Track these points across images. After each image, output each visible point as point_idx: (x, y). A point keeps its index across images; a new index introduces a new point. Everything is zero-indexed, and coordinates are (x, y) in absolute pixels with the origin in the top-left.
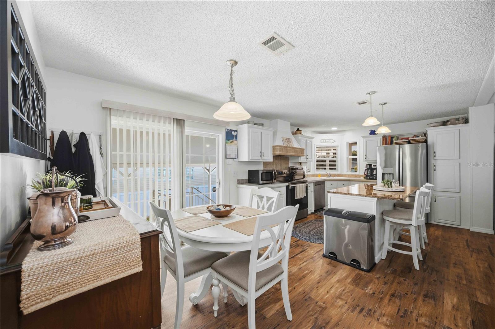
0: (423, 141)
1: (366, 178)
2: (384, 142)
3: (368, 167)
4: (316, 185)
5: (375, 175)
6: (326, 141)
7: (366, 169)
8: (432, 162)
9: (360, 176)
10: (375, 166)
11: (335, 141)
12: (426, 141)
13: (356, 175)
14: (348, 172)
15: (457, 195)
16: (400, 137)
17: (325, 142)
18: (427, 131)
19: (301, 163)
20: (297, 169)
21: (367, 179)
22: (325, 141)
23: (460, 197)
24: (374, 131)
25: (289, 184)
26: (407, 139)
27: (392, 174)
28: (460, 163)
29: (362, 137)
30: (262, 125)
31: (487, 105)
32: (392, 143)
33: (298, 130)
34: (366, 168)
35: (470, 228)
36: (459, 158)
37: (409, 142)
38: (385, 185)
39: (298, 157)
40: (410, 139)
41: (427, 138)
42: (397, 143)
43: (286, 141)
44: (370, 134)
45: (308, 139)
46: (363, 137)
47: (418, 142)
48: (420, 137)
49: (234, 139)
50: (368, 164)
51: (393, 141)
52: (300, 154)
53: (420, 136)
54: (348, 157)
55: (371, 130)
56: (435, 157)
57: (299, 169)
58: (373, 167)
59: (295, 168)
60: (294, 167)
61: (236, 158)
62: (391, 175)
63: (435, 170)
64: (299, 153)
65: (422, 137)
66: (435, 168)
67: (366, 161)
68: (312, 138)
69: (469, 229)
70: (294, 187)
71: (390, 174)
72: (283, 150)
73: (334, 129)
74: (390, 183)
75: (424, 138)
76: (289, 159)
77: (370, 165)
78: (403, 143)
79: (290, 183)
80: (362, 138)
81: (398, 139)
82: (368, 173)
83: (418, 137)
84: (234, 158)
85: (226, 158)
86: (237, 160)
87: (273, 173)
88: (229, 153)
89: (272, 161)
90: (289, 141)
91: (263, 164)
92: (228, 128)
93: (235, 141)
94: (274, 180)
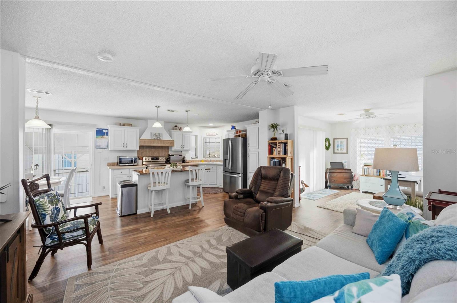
8: (248, 150)
9: (219, 161)
11: (217, 134)
17: (210, 134)
18: (247, 128)
19: (180, 151)
30: (130, 125)
33: (176, 126)
36: (258, 149)
37: (239, 136)
40: (240, 133)
43: (155, 135)
45: (183, 133)
47: (243, 135)
48: (244, 132)
49: (105, 135)
56: (249, 147)
61: (107, 148)
66: (249, 155)
68: (191, 132)
72: (146, 142)
76: (169, 148)
84: (104, 148)
85: (96, 148)
86: (108, 149)
87: (134, 158)
88: (99, 145)
89: (139, 150)
90: (159, 135)
91: (138, 153)
92: (99, 128)
93: (105, 137)
94: (135, 163)
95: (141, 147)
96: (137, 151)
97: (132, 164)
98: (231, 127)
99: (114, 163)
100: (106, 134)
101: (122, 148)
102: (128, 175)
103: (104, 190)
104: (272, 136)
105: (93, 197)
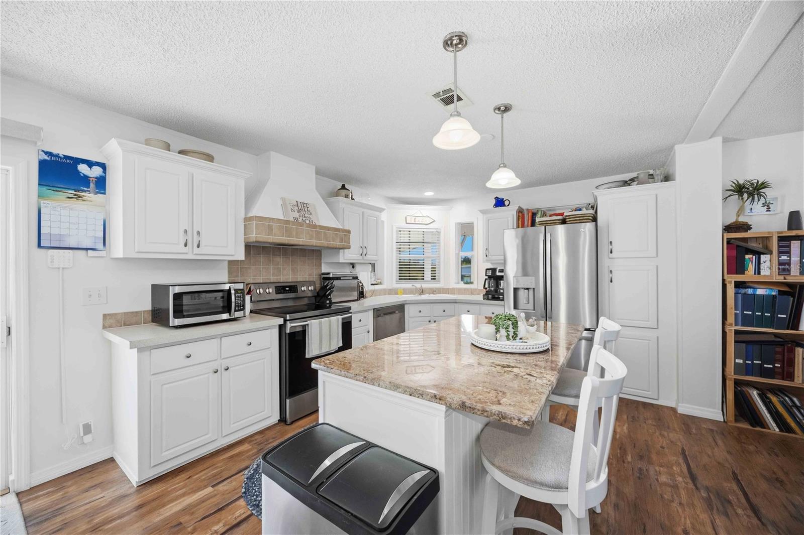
0: (590, 218)
1: (486, 297)
2: (520, 223)
3: (490, 273)
4: (379, 316)
5: (502, 291)
6: (417, 219)
7: (487, 277)
8: (605, 262)
9: (478, 293)
10: (501, 271)
11: (434, 221)
12: (594, 219)
13: (471, 289)
14: (458, 283)
15: (652, 334)
16: (549, 213)
18: (596, 199)
19: (353, 265)
20: (338, 278)
21: (488, 299)
22: (415, 219)
23: (658, 337)
24: (503, 199)
25: (285, 321)
26: (562, 214)
27: (532, 289)
28: (657, 266)
29: (481, 211)
31: (711, 139)
32: (533, 224)
33: (343, 187)
34: (486, 275)
35: (677, 404)
36: (656, 256)
37: (564, 222)
38: (498, 331)
39: (337, 249)
40: (565, 214)
41: (596, 212)
42: (541, 223)
43: (296, 208)
44: (494, 205)
45: (365, 210)
46: (483, 212)
47: (582, 219)
48: (584, 211)
49: (89, 187)
50: (489, 267)
51: (535, 220)
52: (337, 243)
53: (584, 209)
54: (458, 254)
55: (497, 198)
56: (611, 252)
57: (342, 278)
58: (498, 274)
59: (331, 276)
60: (328, 274)
61: (100, 246)
62: (531, 292)
63: (611, 281)
64: (334, 240)
65: (587, 209)
66: (611, 275)
67: (487, 261)
68: (381, 210)
69: (673, 406)
70: (304, 326)
71: (528, 289)
72: (275, 231)
73: (429, 194)
74: (513, 324)
75: (592, 212)
76: (321, 256)
77: (494, 270)
78: (554, 223)
79: (288, 317)
80: (481, 214)
81: (544, 214)
82: (489, 287)
83: (580, 210)
84: (87, 249)
85: (39, 246)
86: (103, 253)
87: (233, 292)
88: (55, 231)
89: (244, 259)
90: (306, 210)
91: (229, 268)
92: (55, 152)
93: (91, 197)
94: (236, 311)
95: (250, 248)
96: (226, 264)
97: (225, 316)
98: (494, 202)
99: (137, 313)
100: (92, 185)
101: (177, 250)
102: (215, 365)
103: (88, 439)
104: (731, 220)
105: (24, 487)
